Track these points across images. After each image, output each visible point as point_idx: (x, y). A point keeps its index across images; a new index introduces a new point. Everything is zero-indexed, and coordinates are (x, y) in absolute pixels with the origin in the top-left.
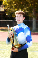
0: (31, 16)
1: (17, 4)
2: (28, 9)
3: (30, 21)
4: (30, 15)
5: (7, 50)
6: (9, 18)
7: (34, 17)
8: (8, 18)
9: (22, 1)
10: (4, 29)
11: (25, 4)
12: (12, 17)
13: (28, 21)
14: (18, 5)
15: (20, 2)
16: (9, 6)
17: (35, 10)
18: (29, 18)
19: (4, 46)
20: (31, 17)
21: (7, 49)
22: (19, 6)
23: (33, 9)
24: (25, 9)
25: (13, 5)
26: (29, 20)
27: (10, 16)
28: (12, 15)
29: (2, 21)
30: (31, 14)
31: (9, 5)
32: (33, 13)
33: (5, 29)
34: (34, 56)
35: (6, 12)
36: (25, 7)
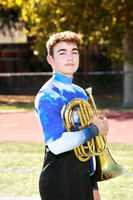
0: (117, 57)
1: (71, 16)
2: (107, 32)
3: (113, 73)
4: (113, 55)
7: (127, 59)
9: (86, 6)
10: (26, 101)
11: (95, 15)
13: (108, 73)
14: (75, 21)
15: (79, 10)
16: (42, 26)
17: (131, 35)
18: (110, 63)
19: (26, 159)
20: (117, 61)
22: (77, 24)
23: (124, 33)
24: (97, 33)
25: (56, 22)
26: (111, 70)
29: (19, 74)
30: (117, 50)
31: (41, 23)
32: (126, 47)
33: (29, 101)
35: (34, 44)
36: (96, 28)
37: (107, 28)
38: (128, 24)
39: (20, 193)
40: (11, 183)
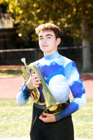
0: (78, 36)
1: (44, 8)
2: (69, 19)
3: (75, 47)
4: (74, 35)
5: (24, 120)
6: (27, 43)
7: (85, 37)
8: (24, 43)
9: (55, 0)
10: (14, 69)
11: (61, 7)
12: (33, 40)
13: (71, 48)
14: (47, 12)
15: (49, 4)
16: (24, 16)
17: (87, 20)
18: (73, 41)
19: (17, 111)
20: (77, 39)
21: (24, 116)
22: (48, 14)
23: (82, 19)
24: (63, 20)
25: (33, 13)
26: (73, 46)
27: (28, 38)
28: (33, 36)
29: (8, 51)
30: (78, 31)
31: (23, 14)
32: (83, 29)
33: (16, 69)
34: (89, 131)
35: (18, 29)
36: (62, 16)
37: (69, 16)
38: (84, 13)
39: (13, 135)
40: (7, 128)
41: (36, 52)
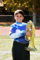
3: (30, 15)
5: (7, 44)
6: (9, 13)
7: (34, 11)
13: (28, 15)
16: (8, 1)
17: (35, 4)
18: (29, 13)
19: (4, 40)
20: (31, 12)
22: (19, 1)
23: (33, 3)
24: (25, 4)
27: (10, 11)
28: (12, 10)
33: (4, 24)
36: (24, 2)
37: (28, 2)
38: (34, 1)
41: (13, 17)
